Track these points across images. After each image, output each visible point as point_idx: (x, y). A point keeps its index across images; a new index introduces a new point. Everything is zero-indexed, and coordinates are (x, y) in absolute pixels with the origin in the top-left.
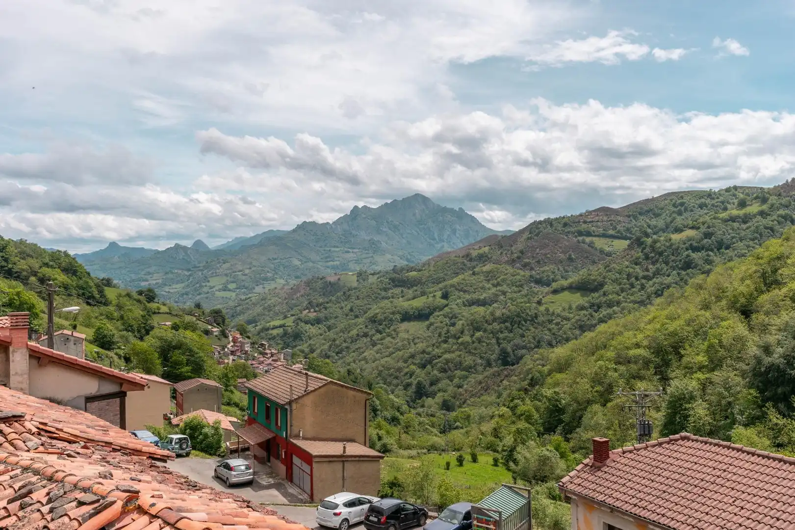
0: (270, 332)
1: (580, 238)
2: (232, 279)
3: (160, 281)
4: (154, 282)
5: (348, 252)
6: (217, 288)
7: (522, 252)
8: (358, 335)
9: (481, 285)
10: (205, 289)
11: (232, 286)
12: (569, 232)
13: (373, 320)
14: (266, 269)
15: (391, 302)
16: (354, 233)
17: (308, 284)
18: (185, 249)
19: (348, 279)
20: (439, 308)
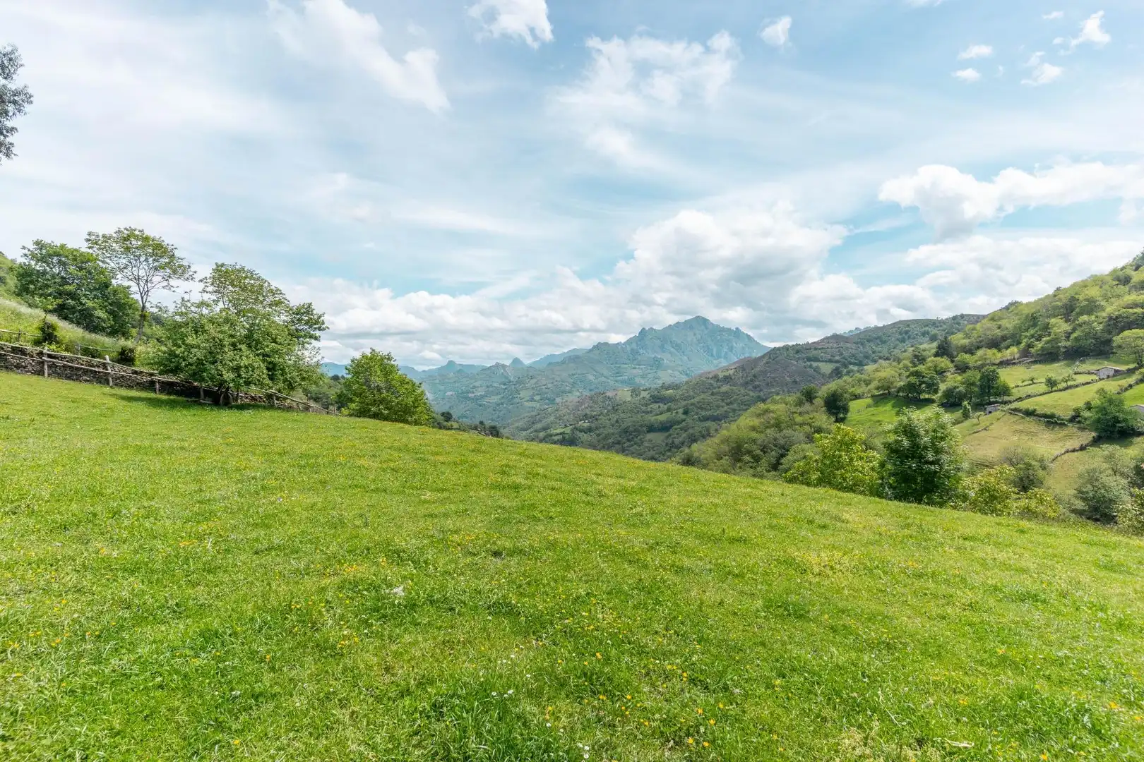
0: (553, 437)
1: (808, 363)
2: (537, 393)
3: (482, 393)
4: (479, 394)
5: (635, 368)
6: (525, 399)
7: (755, 376)
9: (716, 403)
10: (517, 400)
11: (537, 398)
12: (799, 359)
14: (566, 384)
15: (642, 417)
16: (641, 351)
17: (591, 398)
18: (504, 366)
19: (625, 394)
20: (679, 423)
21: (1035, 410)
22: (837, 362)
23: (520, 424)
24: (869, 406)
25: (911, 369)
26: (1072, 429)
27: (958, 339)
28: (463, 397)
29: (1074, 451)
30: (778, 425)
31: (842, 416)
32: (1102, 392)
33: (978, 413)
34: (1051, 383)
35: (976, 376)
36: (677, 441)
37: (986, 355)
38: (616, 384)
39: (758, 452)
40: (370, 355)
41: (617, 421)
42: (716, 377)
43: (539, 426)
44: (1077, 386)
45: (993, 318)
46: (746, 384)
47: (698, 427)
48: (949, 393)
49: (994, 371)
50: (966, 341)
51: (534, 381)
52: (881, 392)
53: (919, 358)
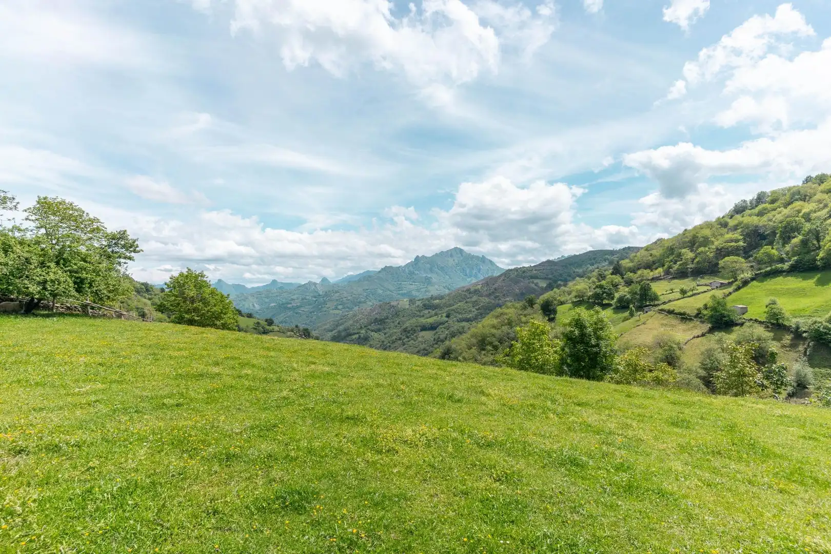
1: (531, 280)
2: (340, 303)
3: (298, 304)
4: (295, 305)
5: (412, 285)
6: (331, 308)
7: (495, 289)
8: (396, 339)
9: (469, 309)
10: (325, 309)
11: (340, 307)
12: (525, 277)
13: (405, 330)
14: (361, 296)
15: (416, 320)
16: (416, 272)
17: (380, 306)
18: (315, 284)
19: (404, 303)
20: (443, 323)
21: (674, 310)
22: (550, 279)
23: (327, 326)
24: (570, 309)
25: (597, 283)
26: (697, 322)
27: (625, 263)
28: (283, 307)
29: (698, 337)
30: (510, 324)
31: (552, 316)
32: (714, 297)
33: (639, 313)
34: (683, 292)
35: (637, 288)
36: (442, 337)
37: (643, 273)
38: (399, 296)
39: (497, 343)
40: (186, 274)
41: (399, 323)
42: (468, 290)
43: (341, 328)
44: (699, 294)
45: (647, 249)
46: (489, 295)
47: (456, 326)
48: (621, 300)
49: (648, 284)
50: (631, 265)
51: (337, 295)
52: (578, 299)
53: (602, 277)
